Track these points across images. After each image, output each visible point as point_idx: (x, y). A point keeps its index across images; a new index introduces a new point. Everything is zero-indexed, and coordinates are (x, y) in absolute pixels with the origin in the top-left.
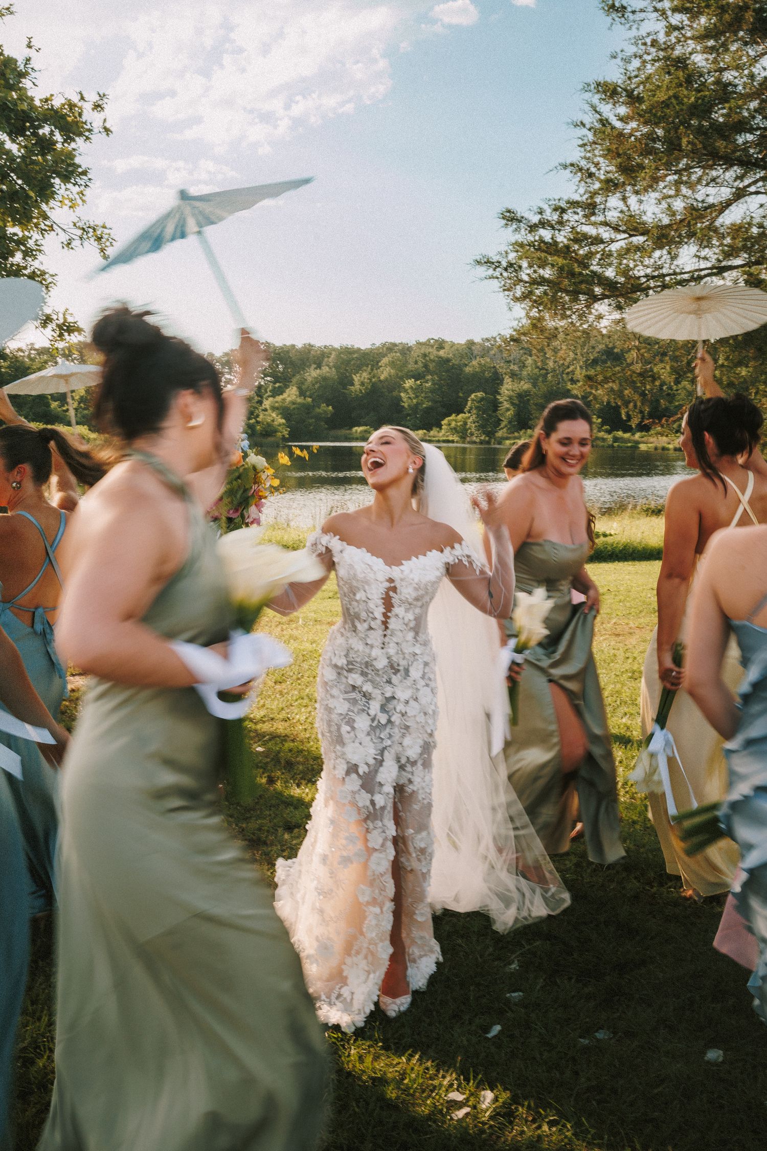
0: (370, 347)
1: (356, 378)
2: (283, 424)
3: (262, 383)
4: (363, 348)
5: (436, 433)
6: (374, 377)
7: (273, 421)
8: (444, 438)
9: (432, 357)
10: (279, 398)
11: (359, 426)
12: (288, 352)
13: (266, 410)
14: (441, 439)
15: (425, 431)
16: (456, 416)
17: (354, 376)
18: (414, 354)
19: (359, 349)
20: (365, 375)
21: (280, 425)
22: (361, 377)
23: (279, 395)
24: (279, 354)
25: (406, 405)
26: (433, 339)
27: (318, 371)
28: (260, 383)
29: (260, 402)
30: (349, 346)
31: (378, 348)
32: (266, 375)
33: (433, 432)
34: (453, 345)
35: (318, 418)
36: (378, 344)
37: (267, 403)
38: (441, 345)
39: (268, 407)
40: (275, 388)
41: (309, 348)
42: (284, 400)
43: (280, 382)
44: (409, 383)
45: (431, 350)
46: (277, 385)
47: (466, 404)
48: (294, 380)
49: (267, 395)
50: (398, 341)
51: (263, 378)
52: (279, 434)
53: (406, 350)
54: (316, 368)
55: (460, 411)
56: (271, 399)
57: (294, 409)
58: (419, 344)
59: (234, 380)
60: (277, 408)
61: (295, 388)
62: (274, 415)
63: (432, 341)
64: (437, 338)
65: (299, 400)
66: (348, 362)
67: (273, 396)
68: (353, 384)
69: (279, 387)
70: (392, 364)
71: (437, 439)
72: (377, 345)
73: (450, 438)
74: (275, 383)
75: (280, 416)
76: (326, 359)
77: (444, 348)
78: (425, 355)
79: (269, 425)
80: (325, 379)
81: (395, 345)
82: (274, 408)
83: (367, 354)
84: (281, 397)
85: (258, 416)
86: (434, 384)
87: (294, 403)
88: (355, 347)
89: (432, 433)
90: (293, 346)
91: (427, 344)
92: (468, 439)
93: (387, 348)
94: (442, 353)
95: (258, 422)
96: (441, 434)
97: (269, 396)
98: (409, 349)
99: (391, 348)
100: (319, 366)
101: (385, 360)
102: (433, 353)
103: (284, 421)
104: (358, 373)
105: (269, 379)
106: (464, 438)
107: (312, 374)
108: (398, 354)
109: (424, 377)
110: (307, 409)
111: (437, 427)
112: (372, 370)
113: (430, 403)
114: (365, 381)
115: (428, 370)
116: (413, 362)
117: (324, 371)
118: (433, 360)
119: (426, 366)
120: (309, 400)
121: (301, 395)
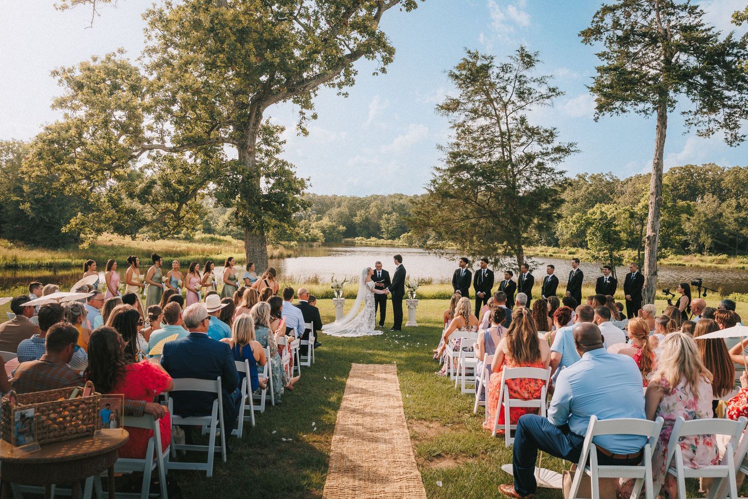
0: (365, 197)
1: (358, 213)
2: (322, 236)
4: (362, 197)
6: (367, 213)
7: (317, 233)
8: (402, 244)
9: (396, 203)
10: (319, 222)
11: (358, 236)
12: (324, 198)
13: (313, 228)
15: (391, 241)
16: (407, 233)
18: (388, 201)
19: (360, 198)
20: (363, 211)
21: (320, 236)
22: (360, 212)
25: (383, 227)
26: (397, 194)
27: (339, 209)
29: (310, 225)
30: (355, 197)
31: (369, 198)
33: (397, 240)
35: (338, 232)
36: (369, 195)
38: (401, 197)
39: (314, 227)
41: (335, 197)
42: (322, 223)
44: (385, 216)
45: (395, 200)
46: (319, 215)
48: (327, 213)
50: (379, 195)
52: (320, 240)
53: (383, 199)
54: (338, 207)
57: (327, 228)
58: (390, 196)
60: (319, 228)
61: (327, 218)
62: (317, 230)
65: (330, 223)
66: (354, 204)
68: (356, 216)
70: (376, 206)
73: (405, 244)
76: (343, 203)
77: (402, 199)
78: (392, 203)
79: (315, 236)
80: (342, 213)
81: (378, 196)
82: (317, 227)
84: (321, 221)
85: (310, 231)
86: (397, 217)
87: (327, 225)
91: (395, 196)
93: (373, 198)
94: (401, 201)
98: (384, 198)
99: (376, 198)
100: (339, 206)
101: (373, 204)
102: (397, 201)
103: (322, 234)
104: (359, 210)
107: (335, 211)
108: (379, 201)
109: (392, 214)
110: (333, 228)
111: (398, 238)
112: (366, 209)
113: (395, 227)
114: (363, 215)
115: (394, 210)
116: (386, 206)
117: (342, 209)
118: (396, 205)
119: (393, 208)
120: (334, 223)
121: (330, 221)
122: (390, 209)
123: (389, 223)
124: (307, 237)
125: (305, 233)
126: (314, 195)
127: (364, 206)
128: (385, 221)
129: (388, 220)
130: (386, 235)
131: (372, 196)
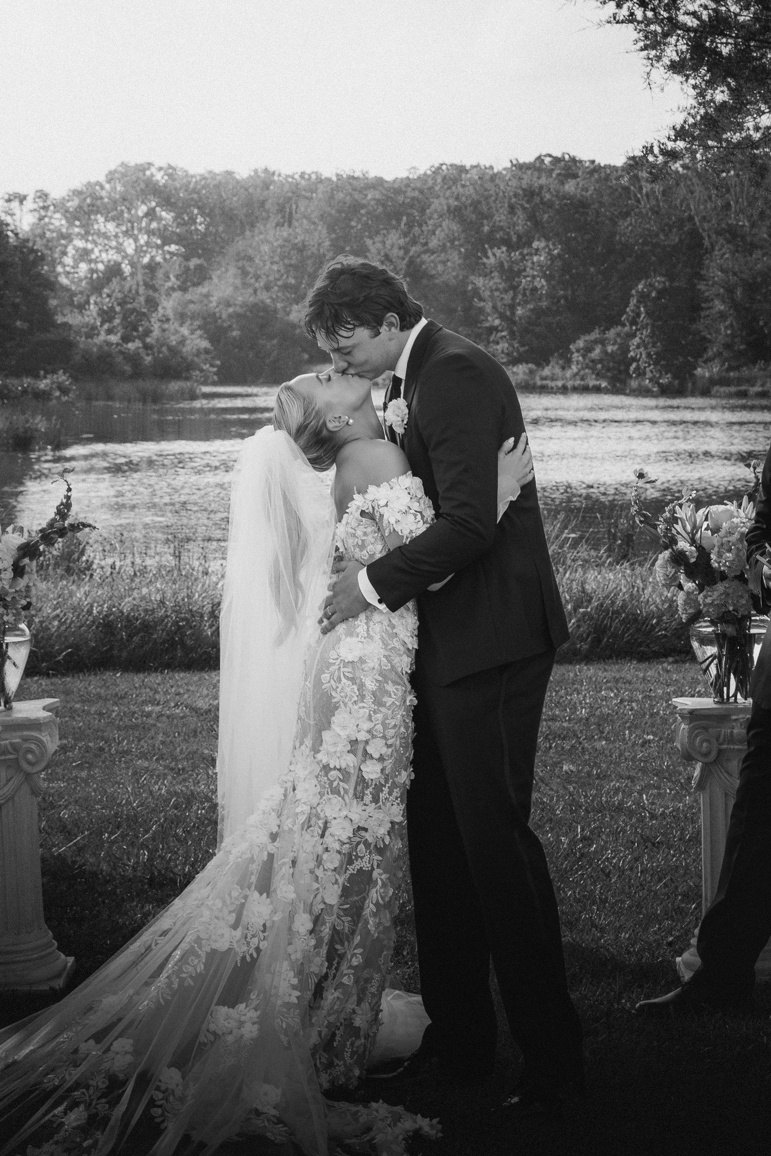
0: (404, 175)
2: (207, 351)
3: (159, 259)
4: (389, 177)
5: (558, 370)
6: (414, 242)
7: (182, 342)
8: (578, 382)
9: (548, 198)
10: (196, 293)
12: (217, 186)
13: (166, 320)
14: (570, 384)
15: (531, 366)
16: (604, 332)
17: (369, 242)
19: (380, 182)
20: (394, 239)
21: (198, 353)
22: (384, 243)
23: (195, 285)
24: (194, 191)
25: (488, 307)
26: (550, 156)
27: (285, 232)
28: (152, 258)
29: (152, 304)
30: (356, 175)
31: (423, 178)
32: (166, 241)
34: (595, 169)
37: (168, 305)
38: (567, 168)
39: (171, 316)
40: (187, 269)
41: (266, 180)
42: (207, 296)
43: (199, 257)
45: (543, 181)
46: (194, 262)
47: (627, 305)
48: (231, 250)
49: (169, 284)
51: (158, 247)
53: (486, 182)
54: (280, 225)
55: (613, 321)
56: (177, 295)
57: (230, 316)
58: (519, 167)
59: (92, 250)
60: (193, 318)
61: (232, 271)
62: (185, 331)
63: (547, 160)
64: (558, 154)
65: (244, 297)
66: (356, 208)
67: (183, 289)
69: (199, 268)
71: (560, 383)
72: (422, 172)
73: (592, 382)
74: (187, 258)
75: (199, 332)
76: (302, 204)
77: (575, 176)
78: (531, 194)
80: (301, 249)
81: (462, 169)
82: (182, 317)
83: (398, 191)
84: (202, 290)
86: (553, 258)
87: (228, 305)
88: (372, 175)
89: (547, 371)
90: (229, 173)
91: (537, 166)
92: (634, 384)
93: (444, 178)
94: (570, 187)
95: (147, 347)
96: (569, 374)
97: (173, 289)
102: (550, 188)
103: (205, 344)
104: (377, 233)
105: (173, 248)
106: (624, 382)
109: (529, 244)
111: (562, 356)
112: (410, 225)
113: (544, 304)
114: (396, 253)
115: (537, 227)
116: (505, 210)
117: (299, 232)
118: (550, 205)
119: (532, 217)
120: (264, 297)
121: (245, 285)
122: (521, 223)
123: (514, 288)
124: (134, 359)
125: (126, 339)
126: (171, 172)
127: (398, 216)
128: (497, 280)
129: (511, 274)
130: (503, 346)
131: (439, 168)
